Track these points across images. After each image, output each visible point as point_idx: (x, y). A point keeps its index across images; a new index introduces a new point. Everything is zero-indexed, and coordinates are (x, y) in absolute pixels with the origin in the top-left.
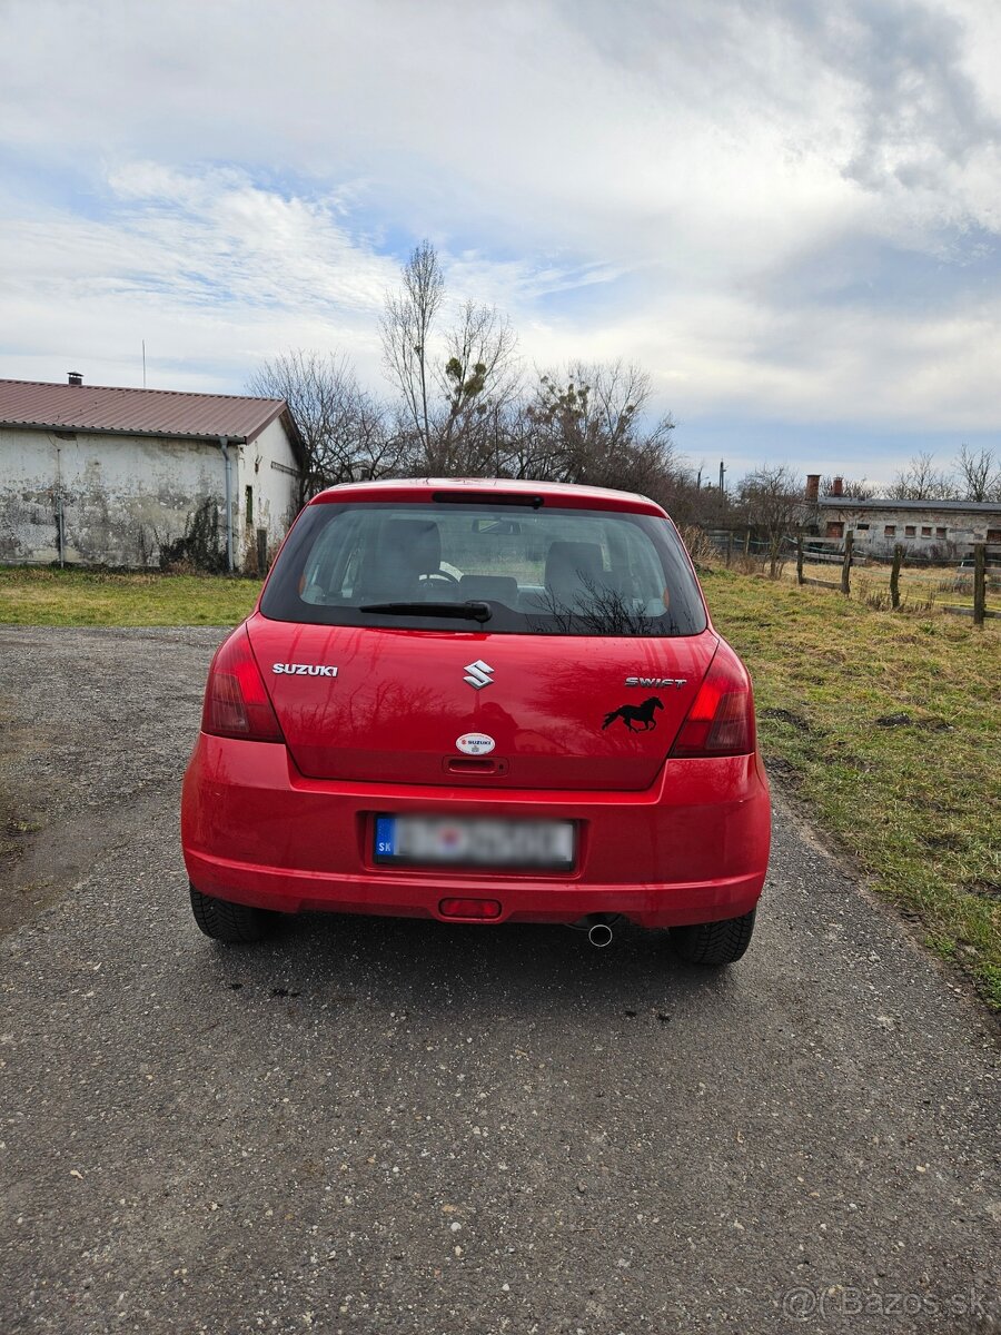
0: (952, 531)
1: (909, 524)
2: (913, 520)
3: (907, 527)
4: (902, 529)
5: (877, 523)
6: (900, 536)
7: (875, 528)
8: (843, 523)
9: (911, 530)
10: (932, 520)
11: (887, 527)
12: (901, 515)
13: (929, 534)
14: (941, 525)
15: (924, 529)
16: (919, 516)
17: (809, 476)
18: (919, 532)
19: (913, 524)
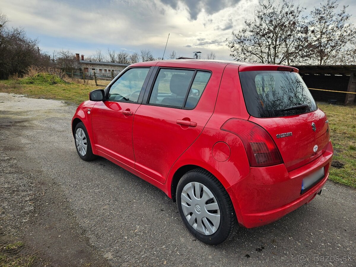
0: (115, 71)
1: (105, 69)
2: (106, 68)
3: (105, 70)
4: (103, 70)
5: (97, 68)
6: (103, 72)
7: (97, 70)
8: (88, 68)
9: (106, 70)
10: (110, 68)
11: (100, 69)
12: (102, 66)
13: (110, 71)
14: (113, 69)
15: (109, 70)
16: (107, 67)
17: (76, 54)
18: (108, 71)
19: (106, 69)
